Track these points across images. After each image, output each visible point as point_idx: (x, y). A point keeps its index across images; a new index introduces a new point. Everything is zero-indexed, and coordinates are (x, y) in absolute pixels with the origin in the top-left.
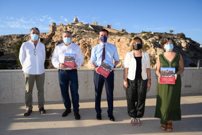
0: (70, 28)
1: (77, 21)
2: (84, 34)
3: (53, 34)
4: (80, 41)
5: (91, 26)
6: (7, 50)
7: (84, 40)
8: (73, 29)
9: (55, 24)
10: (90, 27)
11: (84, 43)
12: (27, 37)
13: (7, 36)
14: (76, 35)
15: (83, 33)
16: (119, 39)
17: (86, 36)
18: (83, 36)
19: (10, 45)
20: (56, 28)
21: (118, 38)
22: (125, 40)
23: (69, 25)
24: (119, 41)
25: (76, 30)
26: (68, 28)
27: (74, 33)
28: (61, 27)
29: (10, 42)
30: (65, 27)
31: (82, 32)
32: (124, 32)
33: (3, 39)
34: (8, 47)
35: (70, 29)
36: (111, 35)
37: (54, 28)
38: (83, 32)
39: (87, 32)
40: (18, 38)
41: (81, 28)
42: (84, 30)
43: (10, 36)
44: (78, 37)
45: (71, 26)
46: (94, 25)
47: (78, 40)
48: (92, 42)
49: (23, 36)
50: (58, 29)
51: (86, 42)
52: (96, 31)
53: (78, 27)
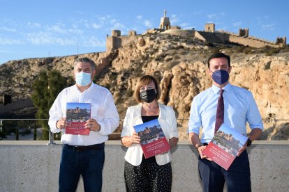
0: (151, 39)
1: (167, 24)
2: (184, 54)
3: (114, 55)
4: (174, 70)
5: (201, 33)
6: (18, 90)
7: (183, 65)
8: (159, 43)
9: (118, 32)
10: (197, 35)
11: (183, 74)
12: (59, 64)
13: (20, 62)
14: (163, 56)
15: (181, 51)
16: (269, 63)
17: (188, 56)
18: (182, 57)
19: (25, 80)
20: (120, 40)
21: (265, 59)
22: (282, 64)
23: (150, 34)
24: (268, 66)
25: (165, 44)
26: (147, 40)
27: (160, 52)
28: (133, 38)
29: (25, 75)
30: (140, 38)
31: (177, 48)
32: (281, 45)
33: (11, 69)
34: (21, 86)
35: (152, 42)
36: (247, 53)
37: (117, 41)
38: (182, 47)
39: (191, 47)
40: (41, 64)
41: (177, 40)
42: (184, 45)
43: (26, 62)
44: (168, 60)
45: (153, 36)
46: (206, 30)
47: (170, 68)
48: (201, 70)
49: (51, 60)
50: (125, 42)
51: (187, 71)
52: (210, 45)
53: (170, 37)
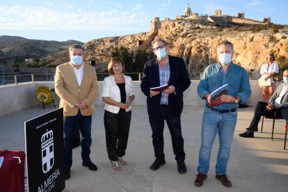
0: (179, 23)
1: (189, 12)
2: (200, 32)
3: (155, 34)
4: (193, 43)
5: (212, 17)
6: (98, 58)
7: (198, 40)
8: (184, 25)
9: (158, 19)
10: (209, 19)
11: (198, 46)
12: (122, 41)
13: (98, 40)
14: (187, 34)
15: (197, 30)
16: (253, 38)
17: (202, 34)
18: (198, 34)
19: (102, 51)
20: (160, 24)
21: (251, 35)
22: (261, 38)
23: (178, 19)
24: (252, 40)
25: (188, 26)
26: (176, 23)
27: (184, 32)
28: (167, 22)
29: (102, 48)
30: (172, 23)
31: (196, 29)
32: (267, 23)
33: (94, 44)
34: (100, 55)
35: (180, 25)
36: (240, 31)
37: (158, 24)
38: (199, 28)
39: (204, 27)
40: (111, 41)
41: (195, 23)
42: (200, 26)
43: (102, 40)
44: (190, 37)
45: (180, 21)
46: (216, 15)
47: (191, 42)
48: (210, 43)
49: (117, 38)
50: (163, 25)
51: (201, 44)
52: (217, 25)
53: (191, 21)
